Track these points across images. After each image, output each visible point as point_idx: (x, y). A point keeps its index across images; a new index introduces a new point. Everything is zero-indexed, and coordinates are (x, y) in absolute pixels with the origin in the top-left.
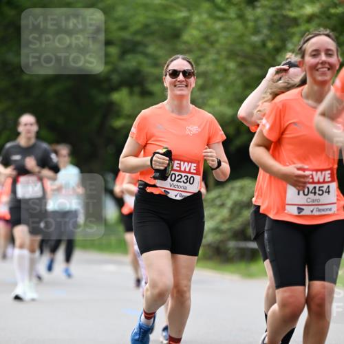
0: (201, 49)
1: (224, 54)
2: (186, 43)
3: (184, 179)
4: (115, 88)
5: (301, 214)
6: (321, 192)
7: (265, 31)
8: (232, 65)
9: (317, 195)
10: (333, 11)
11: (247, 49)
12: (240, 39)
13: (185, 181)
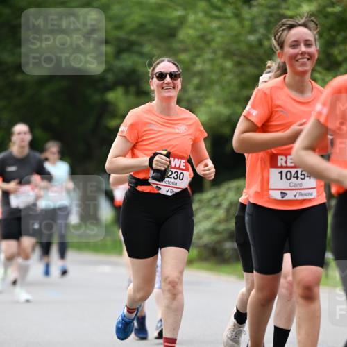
0: (197, 48)
1: (220, 53)
2: (182, 42)
3: (174, 175)
4: (111, 88)
5: (285, 199)
6: (303, 177)
7: (262, 31)
8: (229, 64)
9: (299, 179)
10: (330, 10)
11: (244, 48)
12: (236, 38)
13: (176, 177)
